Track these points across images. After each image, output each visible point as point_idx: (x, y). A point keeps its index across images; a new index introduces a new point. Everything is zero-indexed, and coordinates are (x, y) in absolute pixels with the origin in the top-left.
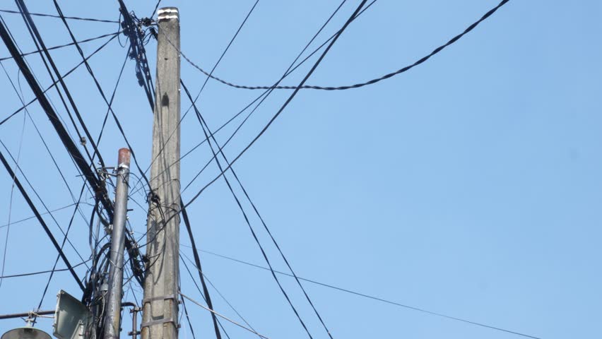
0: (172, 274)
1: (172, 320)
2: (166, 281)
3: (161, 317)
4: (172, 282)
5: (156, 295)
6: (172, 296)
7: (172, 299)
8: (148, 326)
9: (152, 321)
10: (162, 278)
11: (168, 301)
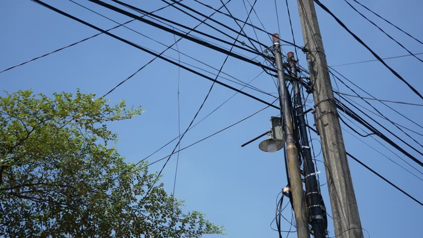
0: (324, 86)
1: (330, 111)
2: (323, 91)
3: (325, 111)
4: (325, 91)
5: (321, 100)
6: (327, 98)
7: (327, 100)
8: (320, 119)
9: (322, 114)
10: (321, 91)
11: (326, 102)
